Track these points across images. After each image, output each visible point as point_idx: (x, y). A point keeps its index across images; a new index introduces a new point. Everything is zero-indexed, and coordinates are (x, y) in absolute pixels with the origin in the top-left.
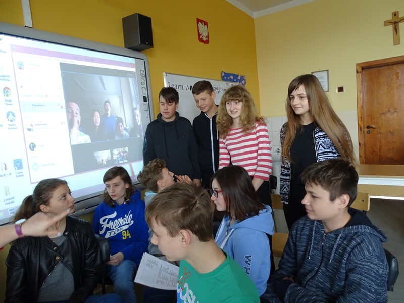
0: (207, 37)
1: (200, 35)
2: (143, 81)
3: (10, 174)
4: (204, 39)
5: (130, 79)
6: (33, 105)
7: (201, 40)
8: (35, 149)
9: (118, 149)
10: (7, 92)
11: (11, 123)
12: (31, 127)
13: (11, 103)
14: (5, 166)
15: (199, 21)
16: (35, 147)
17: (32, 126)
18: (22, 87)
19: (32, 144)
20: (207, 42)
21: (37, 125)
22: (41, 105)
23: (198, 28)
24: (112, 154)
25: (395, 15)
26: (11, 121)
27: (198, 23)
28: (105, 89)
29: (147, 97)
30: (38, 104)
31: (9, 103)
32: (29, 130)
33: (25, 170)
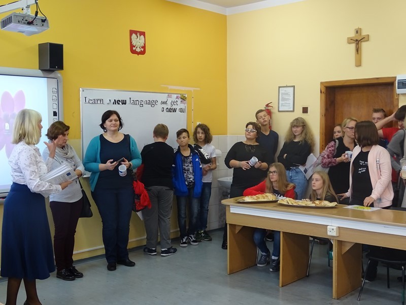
0: (144, 47)
1: (132, 46)
2: (54, 98)
4: (138, 50)
7: (133, 52)
15: (132, 32)
20: (143, 53)
23: (131, 39)
25: (357, 32)
27: (131, 35)
29: (57, 112)
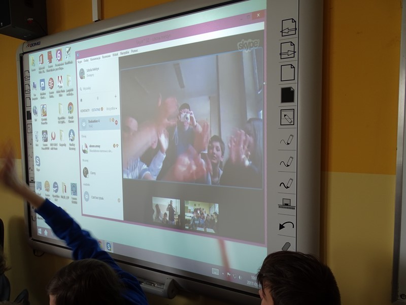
2: (287, 48)
3: (68, 197)
5: (246, 52)
6: (90, 122)
8: (87, 176)
9: (197, 203)
10: (71, 108)
11: (71, 143)
12: (86, 149)
13: (73, 120)
14: (65, 188)
16: (88, 173)
17: (87, 147)
18: (81, 100)
19: (86, 168)
21: (90, 146)
22: (96, 121)
24: (183, 209)
26: (72, 140)
28: (182, 86)
29: (296, 87)
30: (93, 120)
31: (71, 120)
32: (84, 151)
33: (78, 197)
